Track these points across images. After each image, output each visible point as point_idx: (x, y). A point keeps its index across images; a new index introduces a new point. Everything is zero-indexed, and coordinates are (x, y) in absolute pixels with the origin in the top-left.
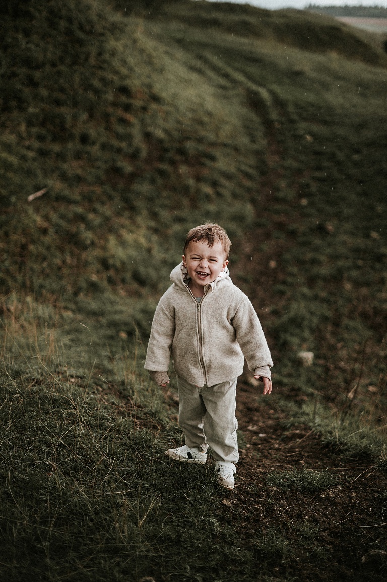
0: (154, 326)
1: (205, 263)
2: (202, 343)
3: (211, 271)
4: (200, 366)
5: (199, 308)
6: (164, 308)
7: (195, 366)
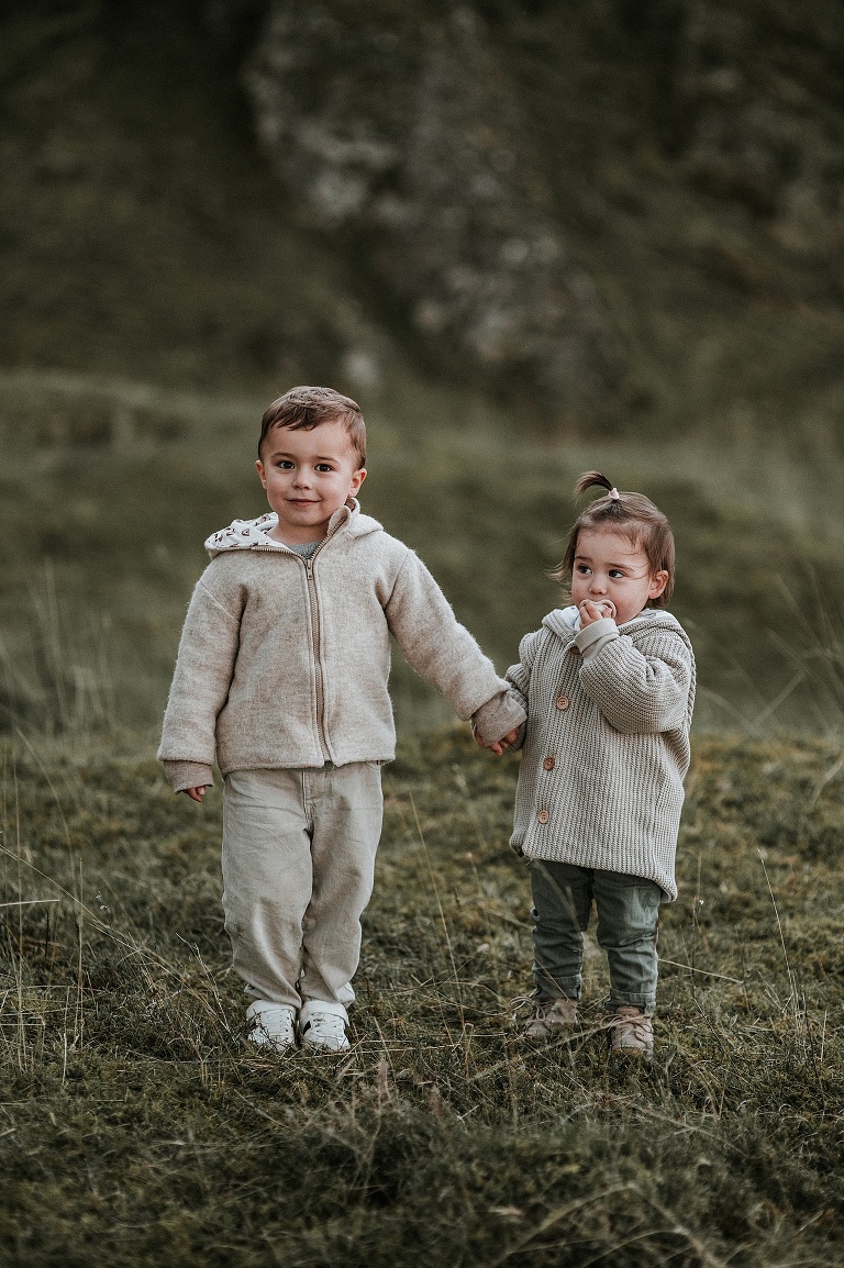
0: (185, 647)
1: (307, 476)
2: (322, 653)
3: (321, 496)
4: (312, 722)
5: (310, 573)
6: (210, 596)
7: (303, 719)
